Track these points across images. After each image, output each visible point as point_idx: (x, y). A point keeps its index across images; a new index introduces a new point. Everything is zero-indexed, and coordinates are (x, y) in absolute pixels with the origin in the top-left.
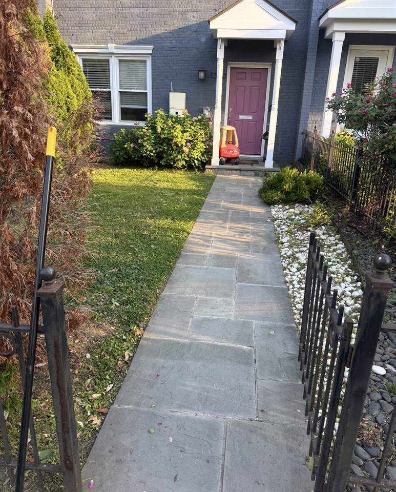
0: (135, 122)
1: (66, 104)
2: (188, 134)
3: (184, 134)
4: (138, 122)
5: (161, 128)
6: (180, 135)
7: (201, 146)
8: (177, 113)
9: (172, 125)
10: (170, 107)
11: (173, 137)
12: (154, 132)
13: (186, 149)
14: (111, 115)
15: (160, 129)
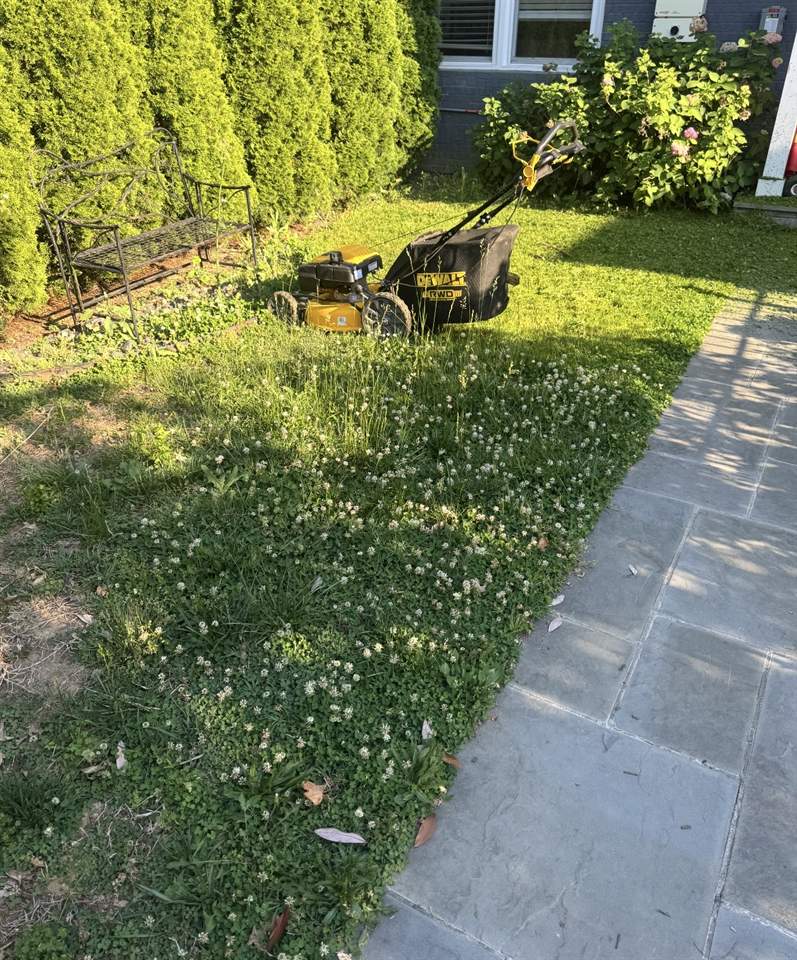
0: (547, 61)
1: (364, 15)
2: (695, 99)
3: (684, 100)
4: (555, 60)
5: (616, 80)
6: (666, 103)
7: (734, 138)
8: (675, 30)
9: (650, 68)
10: (658, 11)
11: (645, 107)
12: (593, 92)
13: (680, 148)
14: (491, 43)
15: (612, 83)
